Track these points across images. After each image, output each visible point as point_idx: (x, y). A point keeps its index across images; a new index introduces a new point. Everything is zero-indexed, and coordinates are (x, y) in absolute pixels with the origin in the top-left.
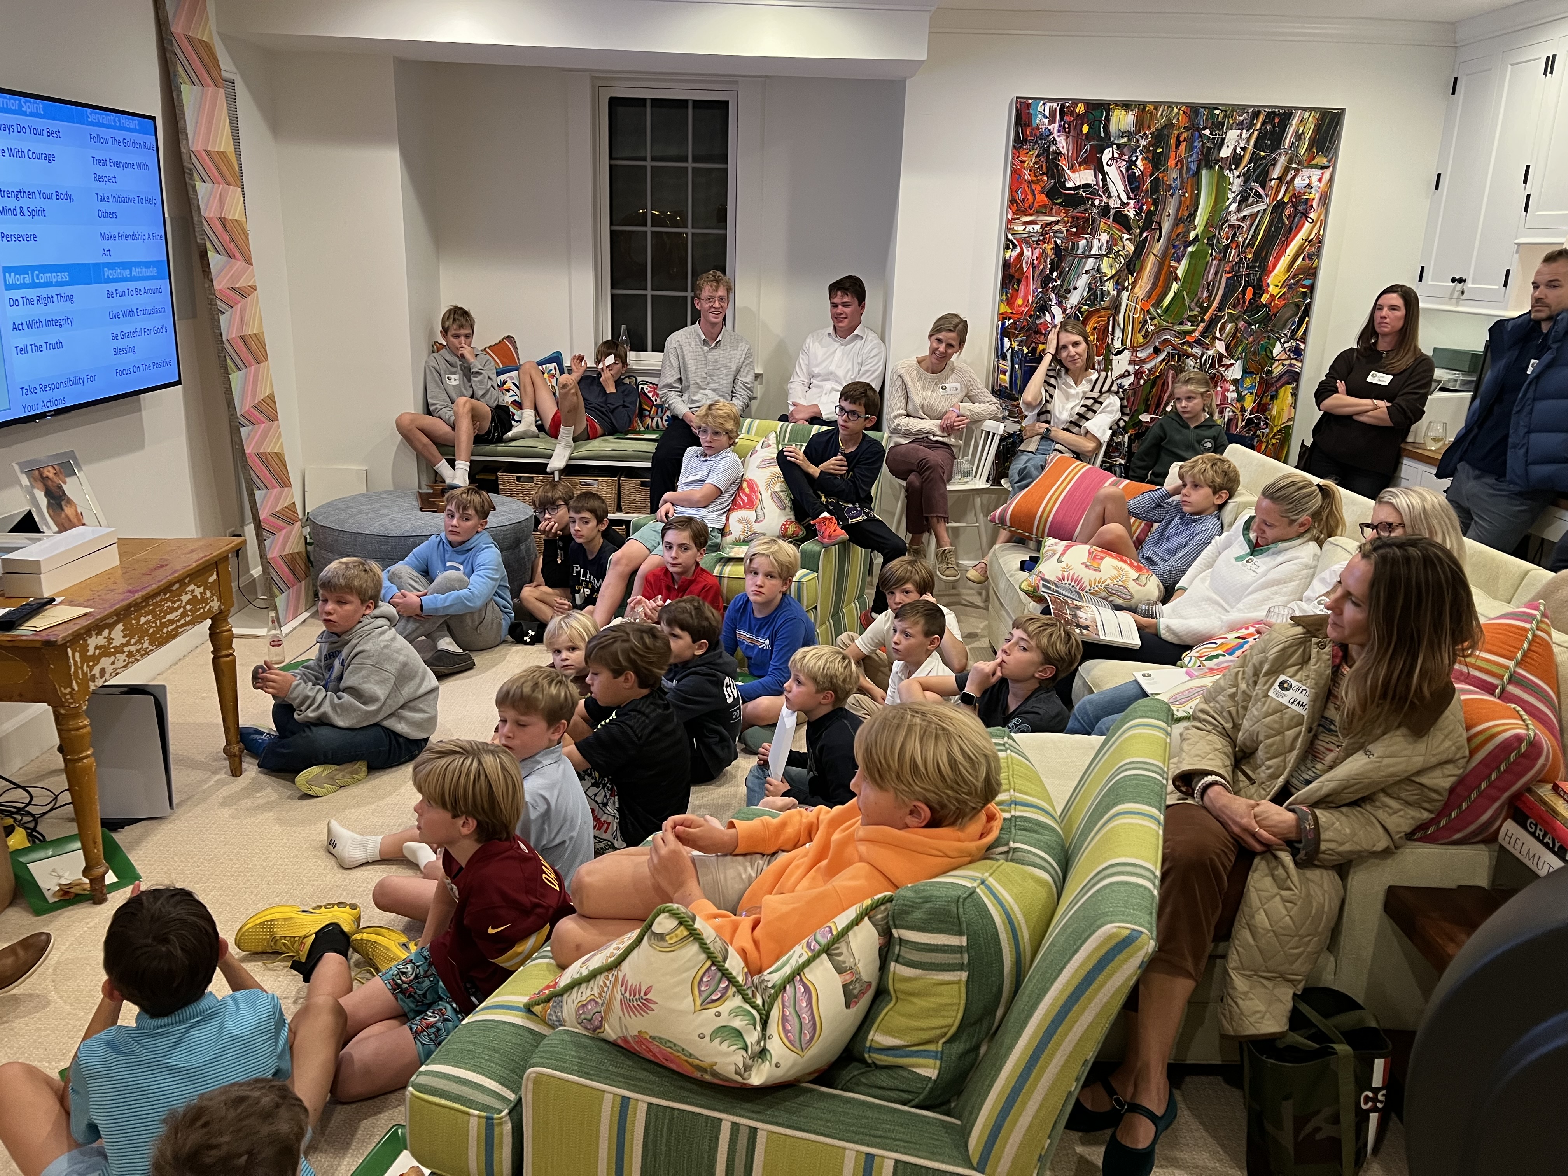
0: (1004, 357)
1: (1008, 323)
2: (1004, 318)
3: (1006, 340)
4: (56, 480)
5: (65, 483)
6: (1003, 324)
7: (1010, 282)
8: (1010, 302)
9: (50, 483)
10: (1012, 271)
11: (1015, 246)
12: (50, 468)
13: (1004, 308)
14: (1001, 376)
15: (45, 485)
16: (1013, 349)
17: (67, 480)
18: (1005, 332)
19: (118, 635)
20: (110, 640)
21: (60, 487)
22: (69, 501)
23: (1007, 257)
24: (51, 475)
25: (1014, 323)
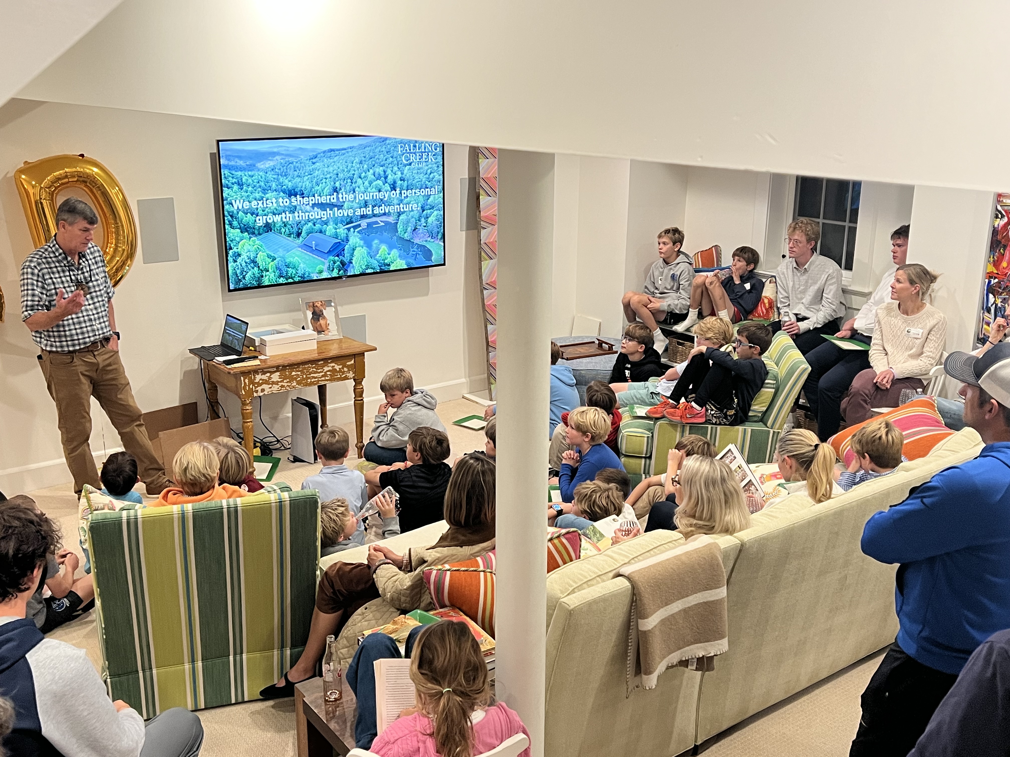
0: (989, 311)
1: (993, 281)
2: (991, 277)
3: (991, 296)
4: (322, 308)
5: (325, 309)
6: (990, 282)
7: (997, 246)
8: (996, 264)
9: (317, 309)
10: (999, 237)
11: (1003, 216)
12: (320, 303)
13: (991, 268)
14: (985, 326)
15: (314, 309)
16: (996, 305)
17: (327, 308)
18: (990, 290)
19: (276, 377)
20: (270, 378)
21: (321, 311)
22: (324, 318)
23: (996, 226)
24: (318, 305)
25: (999, 283)
